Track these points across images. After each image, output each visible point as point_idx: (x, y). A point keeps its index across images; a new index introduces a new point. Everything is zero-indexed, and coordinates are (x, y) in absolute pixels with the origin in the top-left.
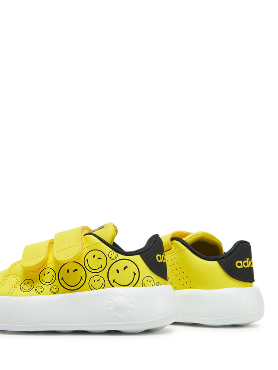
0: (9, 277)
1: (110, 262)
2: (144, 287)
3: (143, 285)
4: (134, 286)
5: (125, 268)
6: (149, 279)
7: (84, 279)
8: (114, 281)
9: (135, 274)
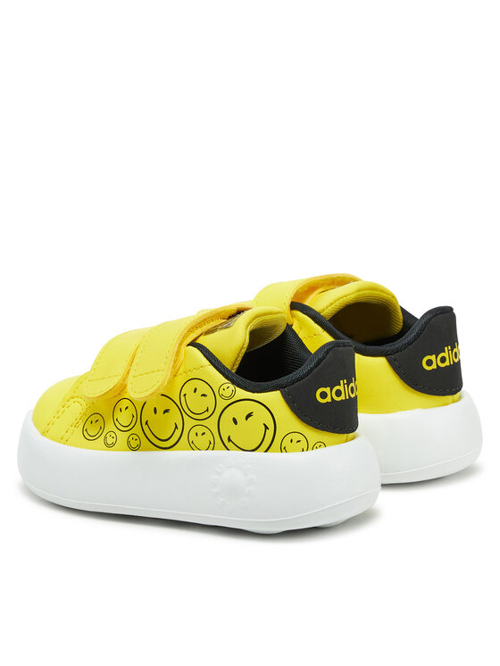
0: (72, 400)
1: (222, 404)
2: (284, 453)
3: (283, 449)
4: (266, 451)
5: (249, 416)
6: (296, 437)
7: (180, 427)
8: (229, 440)
9: (266, 428)
